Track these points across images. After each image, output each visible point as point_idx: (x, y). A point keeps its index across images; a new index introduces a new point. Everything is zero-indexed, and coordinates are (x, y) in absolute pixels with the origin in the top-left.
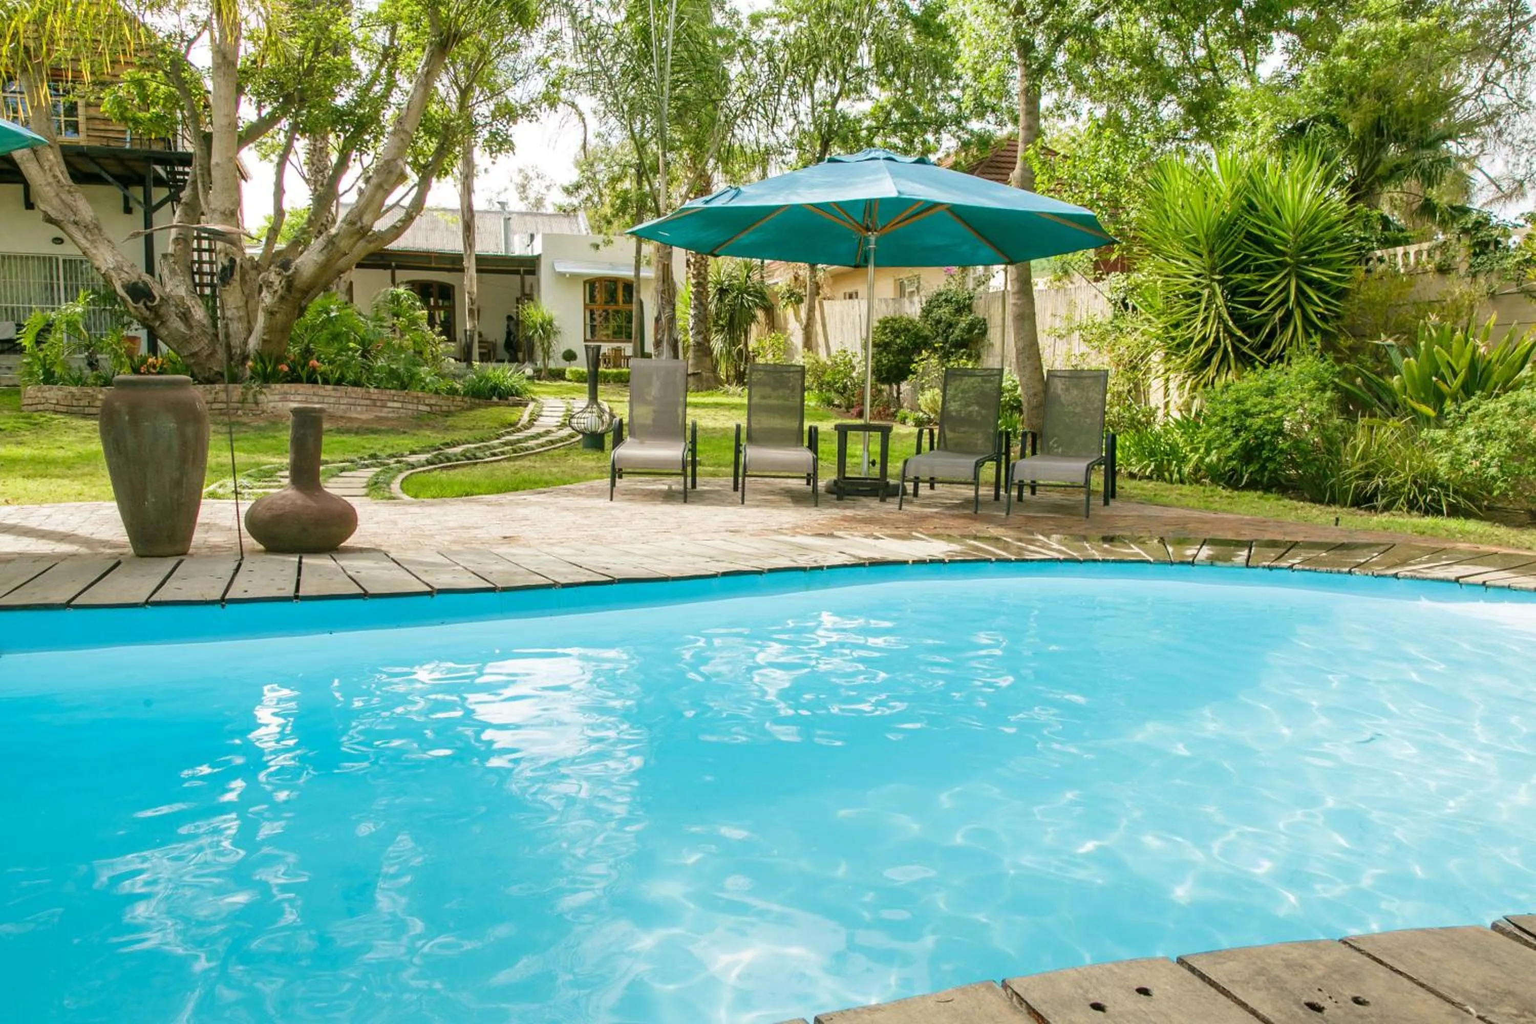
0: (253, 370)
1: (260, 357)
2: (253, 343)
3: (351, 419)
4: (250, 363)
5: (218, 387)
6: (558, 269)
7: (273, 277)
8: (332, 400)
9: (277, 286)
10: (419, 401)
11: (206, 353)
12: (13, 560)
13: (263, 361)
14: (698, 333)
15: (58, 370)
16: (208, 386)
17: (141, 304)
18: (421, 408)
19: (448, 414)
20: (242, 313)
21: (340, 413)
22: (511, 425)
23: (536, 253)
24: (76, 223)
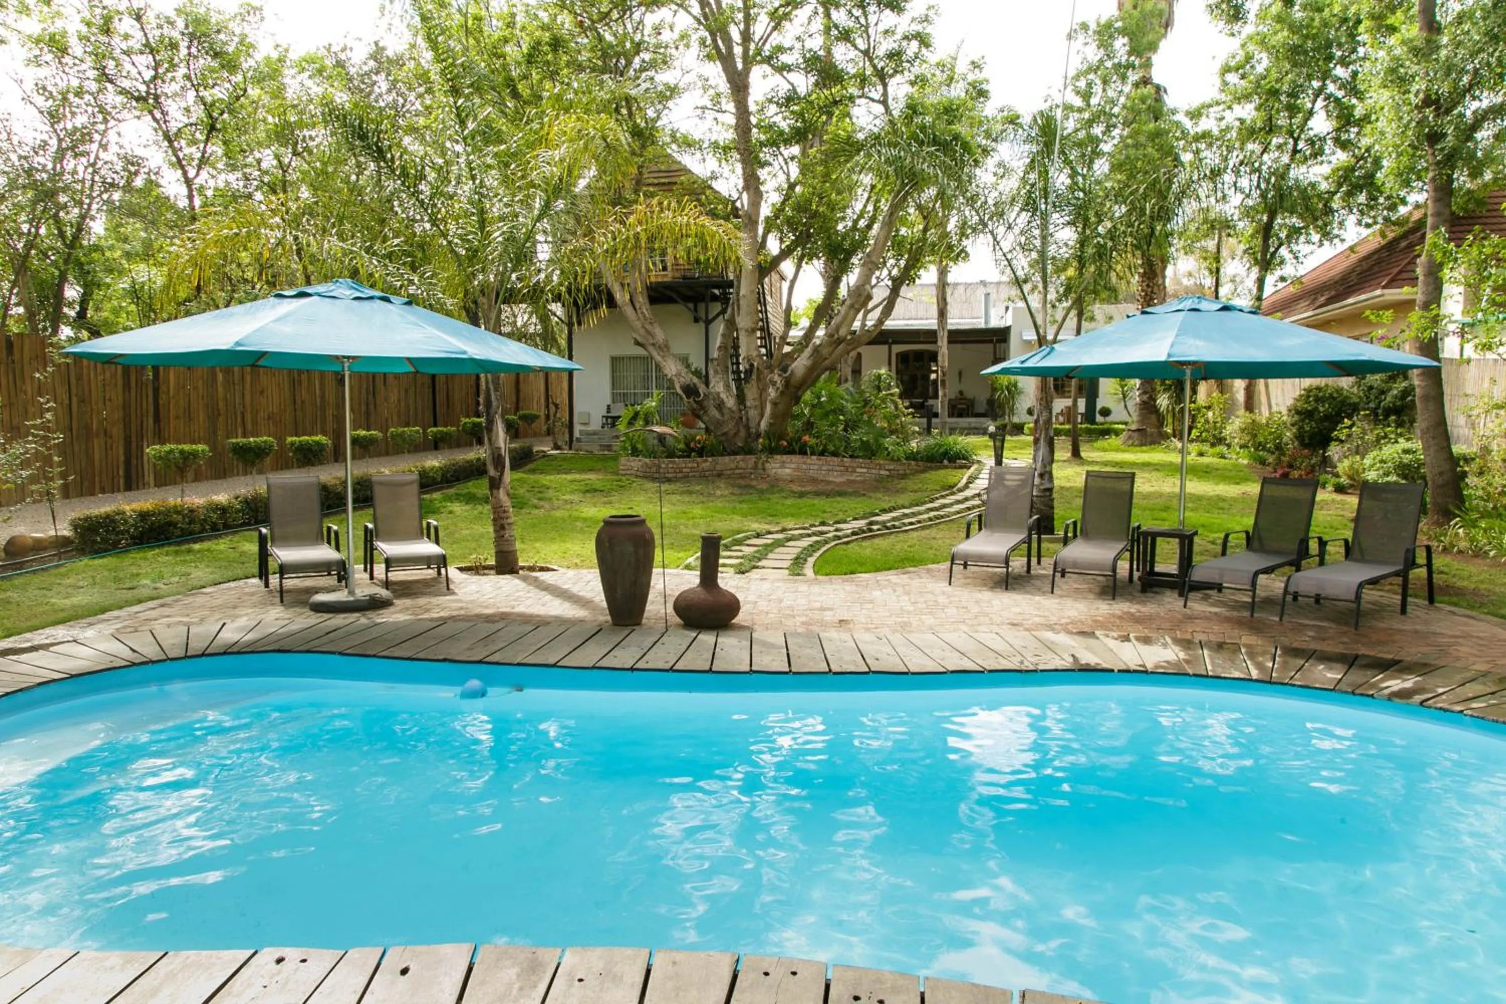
0: (763, 445)
1: (768, 435)
2: (763, 425)
3: (829, 482)
4: (761, 440)
5: (738, 457)
6: (1025, 338)
7: (776, 378)
8: (816, 467)
9: (779, 385)
10: (881, 467)
11: (732, 433)
12: (548, 623)
13: (770, 439)
14: (1145, 393)
15: (640, 446)
16: (733, 457)
17: (691, 400)
18: (882, 472)
19: (904, 476)
20: (757, 403)
21: (821, 478)
22: (951, 487)
23: (1008, 324)
24: (653, 345)
